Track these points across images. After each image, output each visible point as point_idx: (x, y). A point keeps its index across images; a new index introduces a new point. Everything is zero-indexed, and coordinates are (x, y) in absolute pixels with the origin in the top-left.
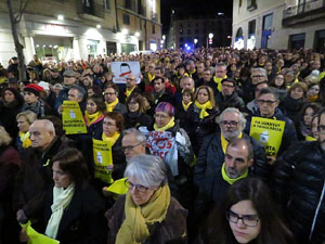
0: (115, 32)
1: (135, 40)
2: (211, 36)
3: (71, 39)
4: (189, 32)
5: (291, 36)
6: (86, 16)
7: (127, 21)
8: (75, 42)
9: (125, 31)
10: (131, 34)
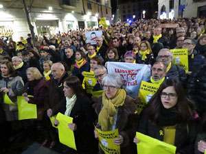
0: (83, 14)
1: (95, 19)
2: (144, 12)
3: (57, 21)
4: (129, 11)
5: (199, 8)
6: (65, 6)
7: (90, 7)
8: (60, 23)
9: (89, 13)
10: (93, 15)
